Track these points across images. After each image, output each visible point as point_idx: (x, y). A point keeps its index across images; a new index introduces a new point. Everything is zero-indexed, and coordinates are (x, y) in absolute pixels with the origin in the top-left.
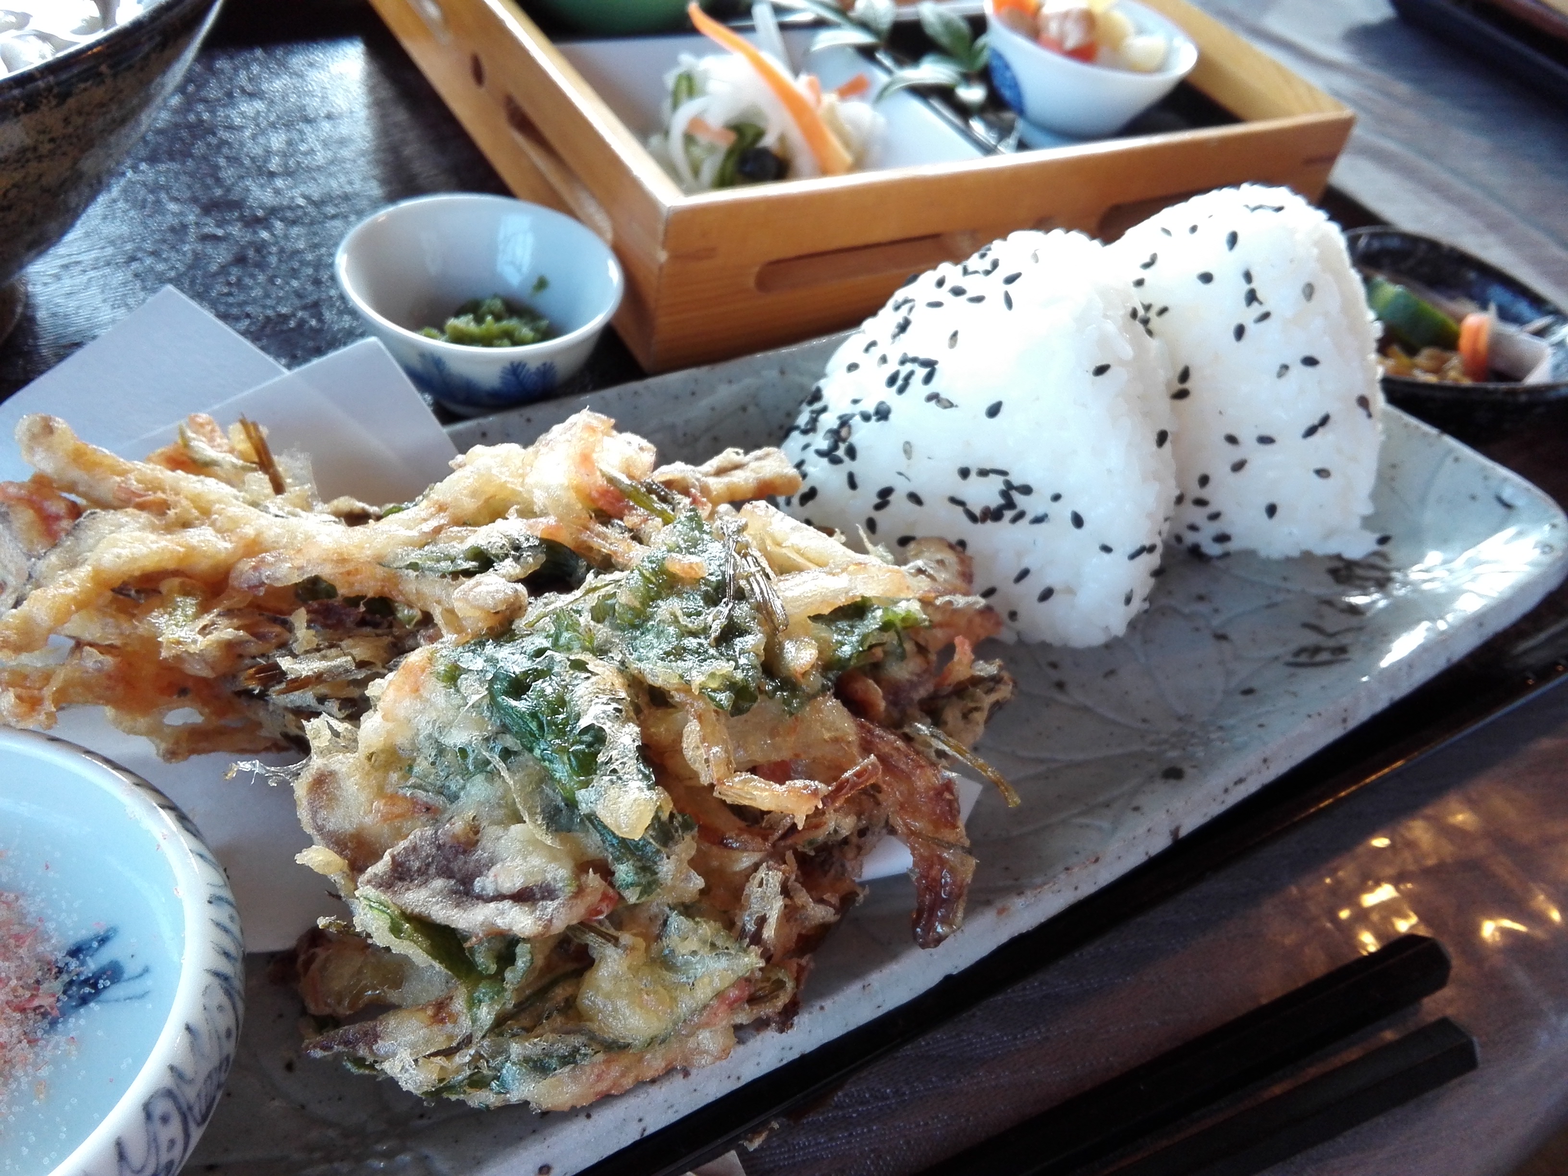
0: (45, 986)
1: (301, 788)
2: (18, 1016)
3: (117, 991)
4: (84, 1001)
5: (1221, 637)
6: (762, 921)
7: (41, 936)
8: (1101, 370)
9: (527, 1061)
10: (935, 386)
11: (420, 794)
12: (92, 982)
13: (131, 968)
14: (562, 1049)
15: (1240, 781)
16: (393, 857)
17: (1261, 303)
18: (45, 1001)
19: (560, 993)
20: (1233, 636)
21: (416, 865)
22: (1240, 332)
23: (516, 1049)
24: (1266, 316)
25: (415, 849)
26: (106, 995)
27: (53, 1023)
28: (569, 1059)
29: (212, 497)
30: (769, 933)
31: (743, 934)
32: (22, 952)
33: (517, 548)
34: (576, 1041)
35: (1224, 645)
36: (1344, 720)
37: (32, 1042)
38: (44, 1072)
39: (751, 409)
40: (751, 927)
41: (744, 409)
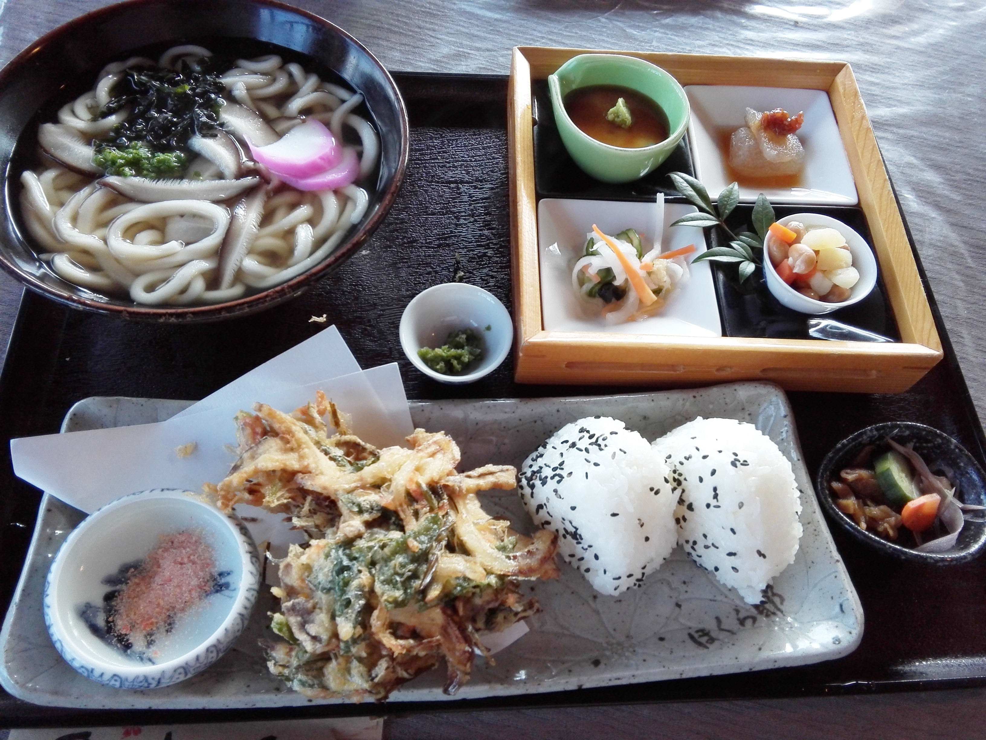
0: (209, 583)
1: (282, 566)
2: (199, 590)
3: (226, 592)
4: (217, 591)
5: (678, 605)
6: (377, 676)
7: (214, 566)
8: (614, 515)
9: (300, 681)
10: (560, 487)
11: (310, 584)
12: (221, 586)
13: (232, 587)
14: (310, 682)
15: (619, 679)
16: (293, 603)
17: (718, 501)
18: (207, 588)
19: (319, 664)
20: (683, 608)
21: (298, 608)
22: (708, 506)
23: (300, 676)
24: (719, 507)
25: (299, 603)
26: (223, 592)
27: (207, 595)
28: (311, 686)
29: (303, 441)
30: (376, 680)
31: (370, 675)
32: (207, 570)
33: (372, 509)
34: (316, 682)
35: (677, 609)
36: (681, 674)
37: (200, 599)
38: (200, 610)
39: (539, 422)
40: (373, 675)
41: (535, 422)
